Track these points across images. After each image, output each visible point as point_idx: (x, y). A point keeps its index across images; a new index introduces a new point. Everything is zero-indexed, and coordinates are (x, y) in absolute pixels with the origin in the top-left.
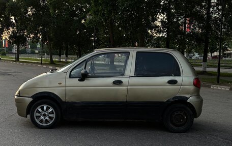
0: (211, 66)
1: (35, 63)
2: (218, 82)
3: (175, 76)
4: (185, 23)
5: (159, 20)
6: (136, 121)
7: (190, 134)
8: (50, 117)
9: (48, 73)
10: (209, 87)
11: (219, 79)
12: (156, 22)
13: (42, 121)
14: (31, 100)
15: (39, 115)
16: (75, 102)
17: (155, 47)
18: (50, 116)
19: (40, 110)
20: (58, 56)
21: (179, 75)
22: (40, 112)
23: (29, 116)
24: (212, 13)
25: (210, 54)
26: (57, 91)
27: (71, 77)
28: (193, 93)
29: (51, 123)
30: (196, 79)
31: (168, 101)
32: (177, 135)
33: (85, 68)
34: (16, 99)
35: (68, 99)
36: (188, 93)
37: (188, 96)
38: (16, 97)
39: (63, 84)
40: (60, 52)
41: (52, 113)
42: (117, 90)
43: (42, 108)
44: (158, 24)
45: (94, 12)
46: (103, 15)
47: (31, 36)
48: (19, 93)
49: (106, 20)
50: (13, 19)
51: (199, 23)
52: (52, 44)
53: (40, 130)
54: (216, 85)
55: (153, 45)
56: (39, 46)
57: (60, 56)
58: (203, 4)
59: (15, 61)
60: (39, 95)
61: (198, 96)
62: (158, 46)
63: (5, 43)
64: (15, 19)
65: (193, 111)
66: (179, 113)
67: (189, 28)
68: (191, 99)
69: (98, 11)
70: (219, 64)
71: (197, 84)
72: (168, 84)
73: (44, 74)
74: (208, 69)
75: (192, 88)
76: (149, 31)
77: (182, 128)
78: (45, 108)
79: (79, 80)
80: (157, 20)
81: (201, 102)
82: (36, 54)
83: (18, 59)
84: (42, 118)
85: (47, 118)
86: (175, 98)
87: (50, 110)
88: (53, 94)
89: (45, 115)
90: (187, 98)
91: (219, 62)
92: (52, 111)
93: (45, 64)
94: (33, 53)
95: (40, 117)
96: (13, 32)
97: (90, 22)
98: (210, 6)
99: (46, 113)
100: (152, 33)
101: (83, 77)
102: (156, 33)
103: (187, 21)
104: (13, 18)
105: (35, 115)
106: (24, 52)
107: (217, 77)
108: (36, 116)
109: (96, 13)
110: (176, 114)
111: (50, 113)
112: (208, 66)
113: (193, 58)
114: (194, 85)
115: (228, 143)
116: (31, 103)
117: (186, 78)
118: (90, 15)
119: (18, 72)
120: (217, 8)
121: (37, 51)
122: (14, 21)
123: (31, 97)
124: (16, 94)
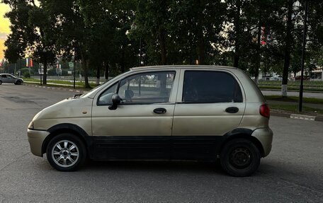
0: (294, 89)
1: (66, 87)
2: (300, 110)
3: (235, 102)
4: (260, 34)
5: (226, 30)
6: (184, 161)
7: (255, 178)
8: (72, 157)
9: (70, 99)
10: (289, 117)
11: (301, 105)
12: (221, 33)
13: (61, 161)
14: (48, 133)
15: (58, 153)
16: (105, 137)
17: (220, 65)
18: (73, 154)
19: (59, 147)
20: (96, 79)
21: (241, 101)
22: (59, 150)
23: (45, 155)
24: (294, 20)
25: (293, 74)
26: (81, 123)
27: (99, 104)
28: (259, 125)
29: (73, 163)
30: (263, 106)
31: (226, 135)
32: (238, 179)
33: (117, 93)
34: (28, 133)
35: (95, 133)
36: (252, 125)
37: (252, 129)
38: (29, 130)
39: (89, 113)
40: (98, 72)
41: (74, 151)
42: (159, 121)
43: (62, 145)
44: (224, 35)
45: (140, 20)
46: (151, 24)
47: (61, 53)
48: (33, 125)
49: (154, 31)
50: (38, 31)
51: (278, 33)
52: (88, 63)
53: (59, 173)
54: (297, 113)
55: (217, 63)
56: (71, 65)
57: (98, 77)
58: (283, 8)
59: (41, 85)
60: (58, 128)
61: (266, 128)
62: (225, 64)
63: (29, 62)
64: (41, 31)
65: (260, 148)
66: (241, 150)
67: (265, 40)
68: (257, 133)
69: (144, 18)
70: (302, 86)
71: (265, 112)
72: (226, 113)
73: (66, 100)
74: (289, 94)
75: (259, 117)
76: (212, 45)
77: (244, 171)
78: (66, 144)
79: (110, 108)
80: (223, 30)
81: (270, 136)
82: (69, 75)
83: (45, 82)
84: (62, 157)
85: (68, 157)
86: (235, 131)
87: (73, 147)
88: (75, 126)
89: (65, 154)
90: (252, 131)
91: (302, 83)
92: (75, 148)
93: (79, 88)
94: (65, 74)
95: (59, 156)
96: (38, 47)
97: (134, 33)
98: (291, 11)
99: (67, 151)
100: (217, 47)
101: (115, 104)
102: (221, 47)
103: (262, 31)
104: (38, 29)
105: (53, 154)
106: (53, 73)
107: (298, 104)
108: (55, 155)
109: (141, 21)
110: (236, 151)
111: (72, 151)
112: (290, 90)
113: (271, 79)
114: (261, 113)
115: (305, 190)
116: (48, 138)
117: (250, 104)
118: (135, 24)
119: (42, 99)
120: (301, 14)
121: (70, 72)
122: (39, 34)
123: (48, 131)
124: (29, 127)
